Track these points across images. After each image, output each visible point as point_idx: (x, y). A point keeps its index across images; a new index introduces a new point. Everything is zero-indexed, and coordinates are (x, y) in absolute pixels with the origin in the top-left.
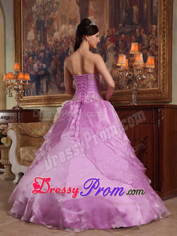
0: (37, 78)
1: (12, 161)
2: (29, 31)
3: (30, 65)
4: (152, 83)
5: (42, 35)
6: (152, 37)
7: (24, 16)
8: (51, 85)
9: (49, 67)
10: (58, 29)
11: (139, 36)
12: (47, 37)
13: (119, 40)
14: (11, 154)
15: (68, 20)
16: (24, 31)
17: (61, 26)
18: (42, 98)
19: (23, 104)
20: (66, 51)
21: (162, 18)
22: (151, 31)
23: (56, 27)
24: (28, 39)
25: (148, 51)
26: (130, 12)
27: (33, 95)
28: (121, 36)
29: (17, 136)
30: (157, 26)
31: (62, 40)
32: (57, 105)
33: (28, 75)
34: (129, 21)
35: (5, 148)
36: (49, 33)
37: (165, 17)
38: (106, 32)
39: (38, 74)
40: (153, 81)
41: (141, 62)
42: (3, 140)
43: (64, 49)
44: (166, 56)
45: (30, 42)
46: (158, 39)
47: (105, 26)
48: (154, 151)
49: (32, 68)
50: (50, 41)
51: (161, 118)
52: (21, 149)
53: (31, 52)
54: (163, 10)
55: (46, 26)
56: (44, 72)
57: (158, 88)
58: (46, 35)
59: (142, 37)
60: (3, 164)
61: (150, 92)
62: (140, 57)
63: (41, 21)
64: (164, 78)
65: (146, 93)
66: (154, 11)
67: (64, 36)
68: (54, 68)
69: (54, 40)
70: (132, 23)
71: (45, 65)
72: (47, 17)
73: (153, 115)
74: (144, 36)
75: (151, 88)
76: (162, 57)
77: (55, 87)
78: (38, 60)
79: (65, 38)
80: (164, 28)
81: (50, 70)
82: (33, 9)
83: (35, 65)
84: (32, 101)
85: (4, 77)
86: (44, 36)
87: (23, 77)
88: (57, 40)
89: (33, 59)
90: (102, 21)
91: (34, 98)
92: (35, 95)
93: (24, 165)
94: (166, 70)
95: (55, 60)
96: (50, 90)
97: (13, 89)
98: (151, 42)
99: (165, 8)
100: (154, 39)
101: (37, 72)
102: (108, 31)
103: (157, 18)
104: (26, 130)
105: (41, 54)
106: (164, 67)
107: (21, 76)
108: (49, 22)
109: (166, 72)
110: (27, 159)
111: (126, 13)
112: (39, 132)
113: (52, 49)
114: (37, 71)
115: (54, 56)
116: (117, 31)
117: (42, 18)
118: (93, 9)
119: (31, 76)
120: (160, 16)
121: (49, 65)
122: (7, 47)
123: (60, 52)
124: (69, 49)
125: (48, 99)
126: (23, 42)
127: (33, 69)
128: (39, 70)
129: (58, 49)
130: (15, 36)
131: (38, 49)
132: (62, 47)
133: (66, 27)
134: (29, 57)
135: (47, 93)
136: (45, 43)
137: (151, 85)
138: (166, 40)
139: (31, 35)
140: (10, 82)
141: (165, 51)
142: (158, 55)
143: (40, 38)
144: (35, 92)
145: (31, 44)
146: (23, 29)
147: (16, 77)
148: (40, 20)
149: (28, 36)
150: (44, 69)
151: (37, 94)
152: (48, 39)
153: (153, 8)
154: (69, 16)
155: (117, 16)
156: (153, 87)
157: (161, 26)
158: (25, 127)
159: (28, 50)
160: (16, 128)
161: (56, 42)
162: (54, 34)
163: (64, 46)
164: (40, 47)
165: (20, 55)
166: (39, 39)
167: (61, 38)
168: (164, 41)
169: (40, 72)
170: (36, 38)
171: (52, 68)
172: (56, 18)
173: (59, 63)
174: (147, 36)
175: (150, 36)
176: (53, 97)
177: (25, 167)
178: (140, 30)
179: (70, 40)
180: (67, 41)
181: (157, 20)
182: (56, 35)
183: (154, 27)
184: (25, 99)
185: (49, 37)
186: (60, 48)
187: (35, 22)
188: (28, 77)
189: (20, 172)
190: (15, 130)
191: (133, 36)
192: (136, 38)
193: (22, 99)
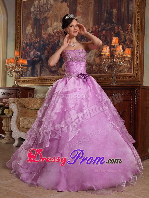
0: (32, 63)
1: (13, 128)
2: (27, 27)
3: (27, 53)
4: (127, 69)
5: (38, 30)
6: (128, 34)
7: (24, 14)
8: (44, 69)
9: (43, 55)
10: (51, 25)
11: (117, 32)
12: (42, 31)
13: (101, 35)
14: (12, 122)
15: (60, 19)
16: (23, 26)
17: (54, 23)
18: (37, 79)
19: (20, 83)
20: (57, 43)
21: (137, 19)
22: (127, 29)
23: (50, 24)
24: (27, 32)
25: (124, 44)
26: (110, 14)
27: (29, 76)
28: (103, 32)
29: (18, 108)
30: (132, 25)
31: (54, 34)
32: (49, 85)
33: (26, 60)
34: (109, 20)
35: (6, 118)
36: (43, 29)
37: (138, 18)
38: (90, 28)
39: (34, 60)
40: (128, 68)
41: (121, 52)
42: (6, 111)
43: (55, 41)
44: (140, 49)
45: (28, 35)
46: (133, 35)
47: (90, 24)
48: (130, 123)
49: (28, 56)
50: (44, 34)
51: (137, 96)
52: (21, 119)
53: (28, 43)
54: (138, 13)
55: (41, 22)
56: (38, 58)
57: (132, 73)
58: (42, 29)
59: (119, 33)
60: (5, 130)
61: (125, 76)
62: (121, 47)
63: (38, 18)
64: (137, 66)
65: (122, 77)
66: (130, 13)
67: (56, 31)
68: (46, 56)
69: (48, 34)
70: (112, 22)
71: (40, 53)
72: (42, 16)
73: (130, 94)
74: (122, 32)
75: (126, 73)
76: (136, 49)
77: (47, 71)
78: (34, 49)
79: (57, 32)
80: (138, 26)
81: (43, 57)
82: (31, 9)
83: (32, 53)
84: (28, 81)
85: (7, 61)
86: (40, 30)
87: (22, 62)
88: (50, 33)
89: (30, 48)
90: (87, 20)
91: (29, 79)
92: (31, 77)
93: (23, 131)
94: (139, 59)
95: (48, 49)
96: (43, 73)
97: (14, 71)
98: (127, 37)
99: (139, 11)
100: (129, 35)
101: (33, 59)
102: (92, 28)
103: (132, 19)
104: (25, 103)
105: (37, 45)
106: (137, 57)
107: (20, 61)
108: (44, 20)
109: (139, 61)
110: (26, 127)
111: (107, 14)
112: (35, 105)
113: (46, 40)
114: (33, 57)
115: (47, 46)
116: (100, 28)
117: (39, 16)
118: (80, 10)
119: (28, 61)
120: (135, 17)
121: (42, 53)
122: (8, 39)
123: (53, 43)
124: (59, 41)
125: (41, 80)
126: (22, 35)
127: (30, 56)
128: (35, 57)
129: (50, 41)
130: (16, 30)
131: (34, 41)
132: (54, 39)
133: (58, 24)
134: (26, 47)
135: (40, 75)
136: (40, 36)
137: (127, 70)
138: (140, 36)
139: (29, 30)
140: (12, 65)
141: (139, 45)
142: (132, 47)
143: (37, 32)
144: (30, 74)
145: (28, 37)
146: (22, 24)
147: (16, 62)
148: (36, 18)
149: (26, 30)
150: (38, 56)
151: (32, 76)
152: (43, 33)
153: (129, 11)
154: (61, 16)
155: (100, 16)
156: (128, 72)
157: (136, 25)
158: (24, 101)
159: (26, 41)
160: (17, 102)
161: (49, 35)
162: (48, 29)
163: (56, 39)
164: (36, 39)
165: (19, 45)
166: (35, 33)
167: (53, 33)
168: (138, 37)
169: (35, 59)
170: (33, 32)
171: (45, 55)
172: (50, 17)
173: (51, 52)
174: (123, 32)
175: (127, 32)
176: (45, 78)
177: (24, 133)
178: (118, 28)
179: (61, 34)
180: (58, 35)
181: (132, 21)
182: (50, 30)
183: (130, 25)
184: (22, 80)
185: (43, 31)
186: (52, 40)
187: (32, 20)
188: (25, 62)
189: (19, 137)
190: (16, 103)
191: (112, 32)
192: (115, 34)
193: (20, 80)
